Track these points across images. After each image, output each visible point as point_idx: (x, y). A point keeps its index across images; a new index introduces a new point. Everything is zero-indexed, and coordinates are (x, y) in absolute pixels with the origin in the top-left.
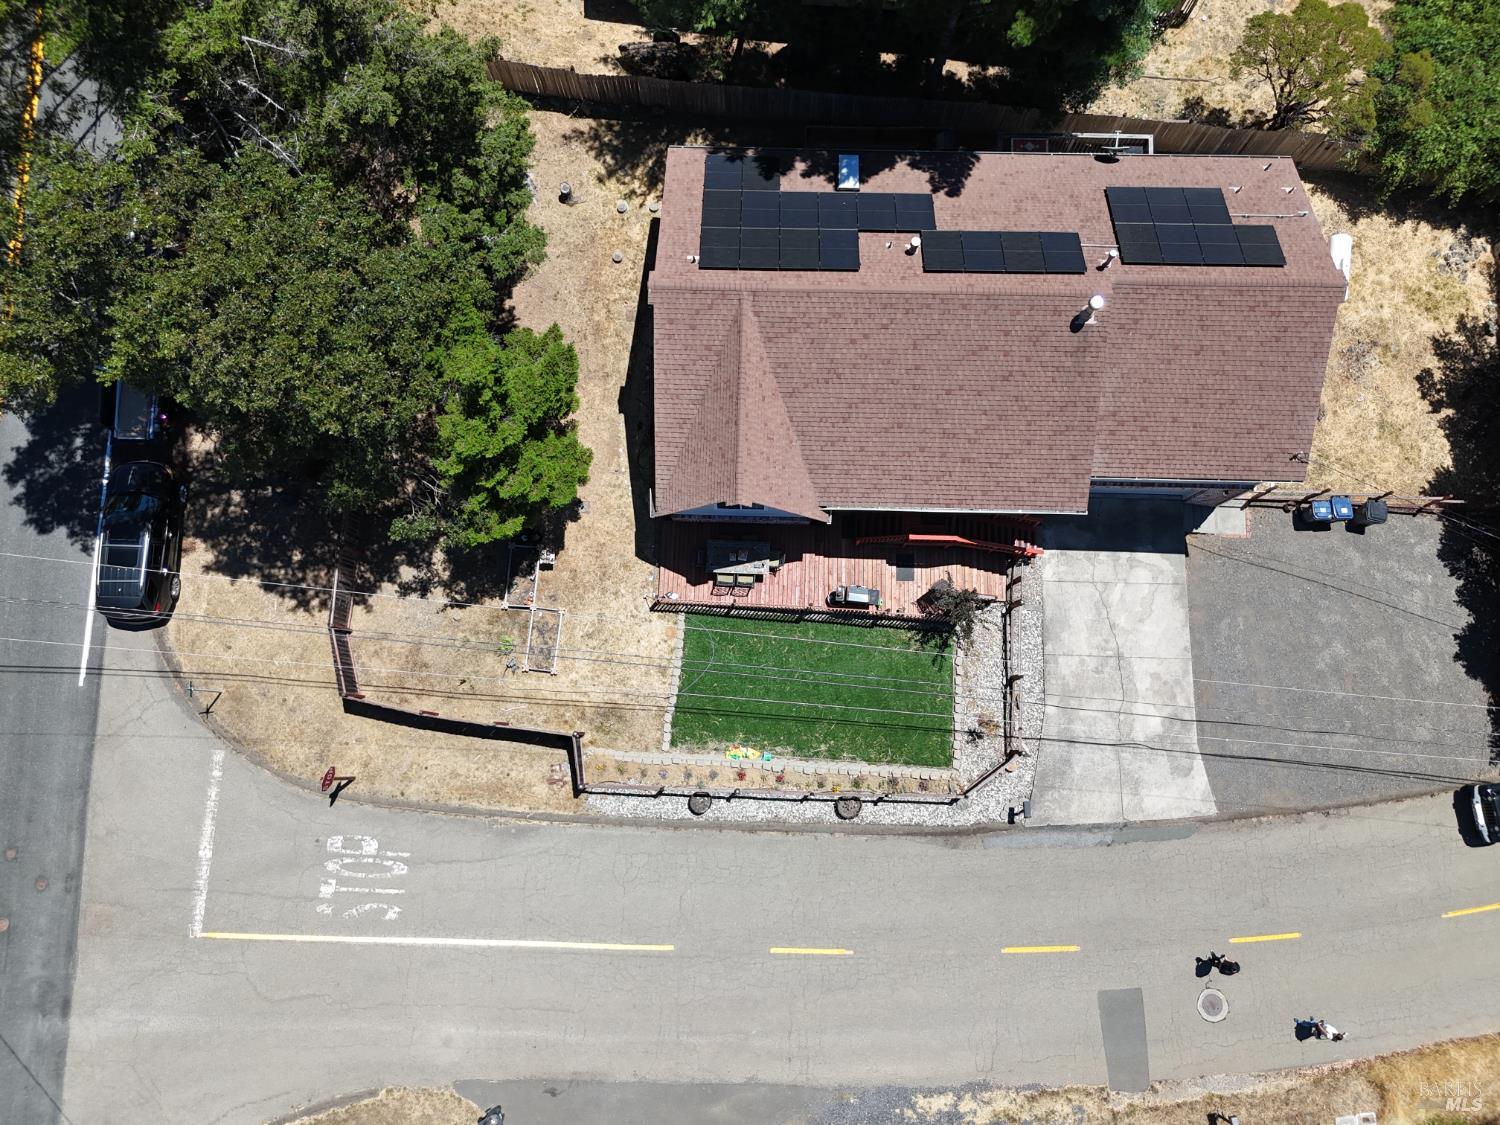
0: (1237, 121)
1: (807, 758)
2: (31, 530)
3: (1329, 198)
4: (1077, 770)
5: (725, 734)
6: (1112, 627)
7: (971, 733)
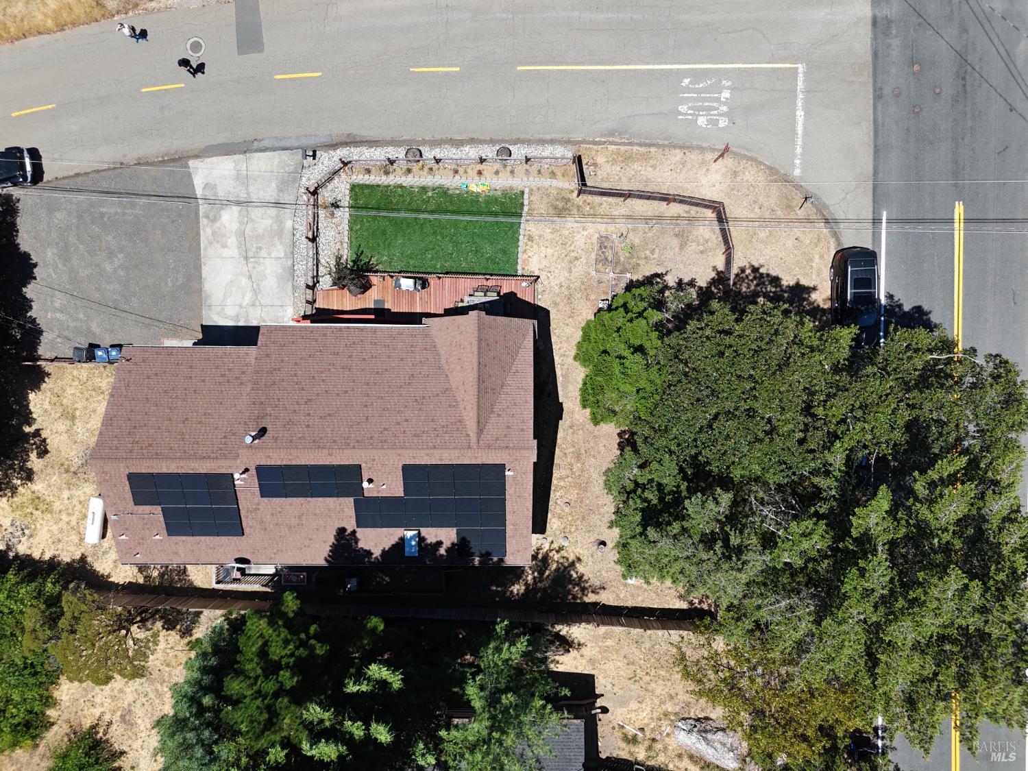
0: (158, 622)
1: (440, 187)
2: (926, 308)
3: (98, 572)
4: (274, 185)
5: (491, 200)
6: (250, 277)
7: (338, 207)
